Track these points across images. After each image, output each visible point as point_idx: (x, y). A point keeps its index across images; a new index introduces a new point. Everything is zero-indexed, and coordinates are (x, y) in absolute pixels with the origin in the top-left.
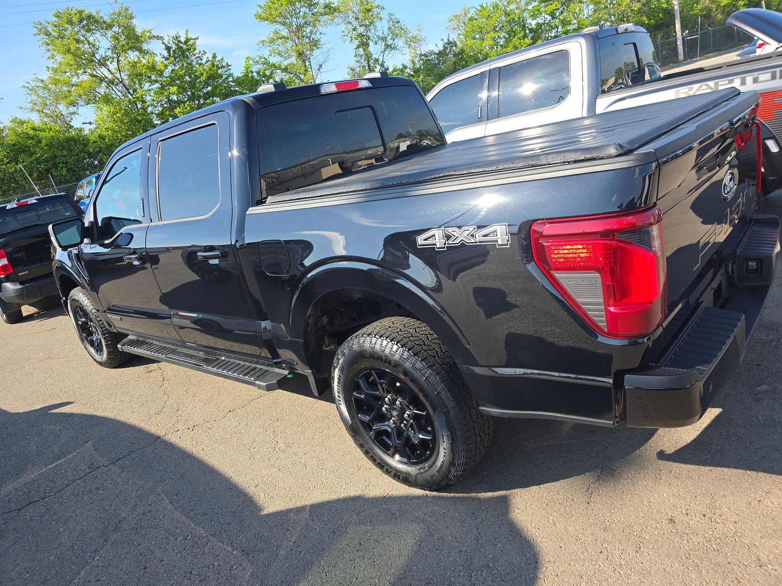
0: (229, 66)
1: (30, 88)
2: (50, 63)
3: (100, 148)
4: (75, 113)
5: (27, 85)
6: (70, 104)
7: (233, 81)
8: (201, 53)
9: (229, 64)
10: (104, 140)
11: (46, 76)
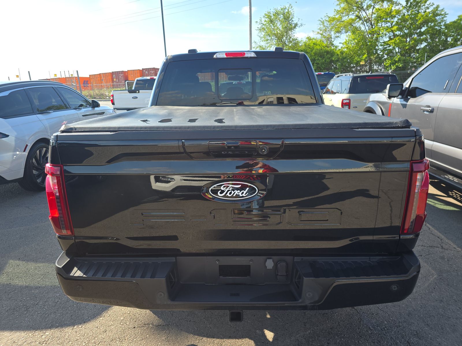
0: (445, 14)
1: (322, 21)
2: (338, 8)
3: (339, 58)
4: (338, 37)
5: (321, 20)
6: (337, 32)
7: (444, 25)
8: (431, 4)
9: (447, 13)
10: (343, 54)
11: (332, 14)
